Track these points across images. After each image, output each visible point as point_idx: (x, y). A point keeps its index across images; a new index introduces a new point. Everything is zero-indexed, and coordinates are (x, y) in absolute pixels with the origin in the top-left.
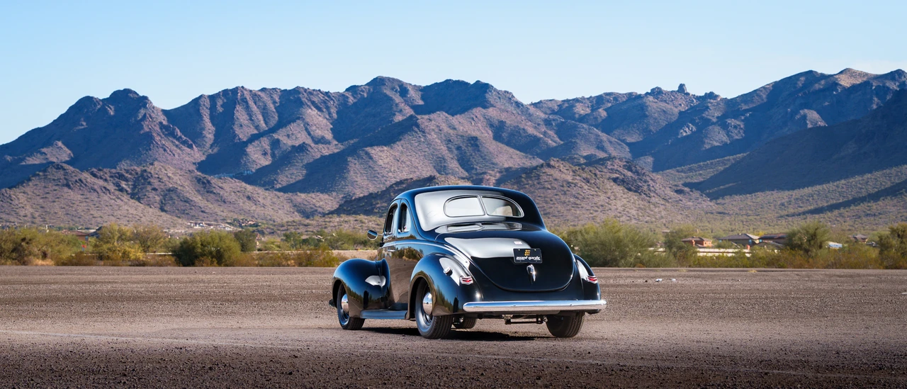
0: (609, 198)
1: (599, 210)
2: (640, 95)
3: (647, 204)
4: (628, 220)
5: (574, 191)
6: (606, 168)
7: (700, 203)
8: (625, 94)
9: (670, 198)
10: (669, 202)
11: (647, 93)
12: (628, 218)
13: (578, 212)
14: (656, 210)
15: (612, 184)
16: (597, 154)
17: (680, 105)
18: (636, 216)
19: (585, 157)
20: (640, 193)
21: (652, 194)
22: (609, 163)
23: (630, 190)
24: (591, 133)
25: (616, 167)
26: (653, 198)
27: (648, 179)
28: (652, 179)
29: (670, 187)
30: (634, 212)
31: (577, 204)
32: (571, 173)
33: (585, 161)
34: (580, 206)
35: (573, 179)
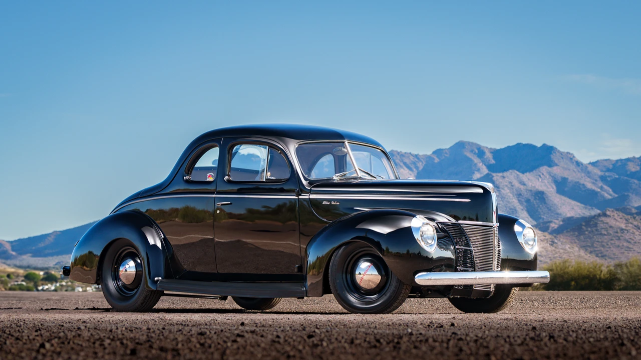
5: (627, 236)
13: (631, 255)
19: (637, 208)
31: (630, 248)
32: (624, 221)
33: (636, 211)
34: (632, 250)
35: (626, 227)
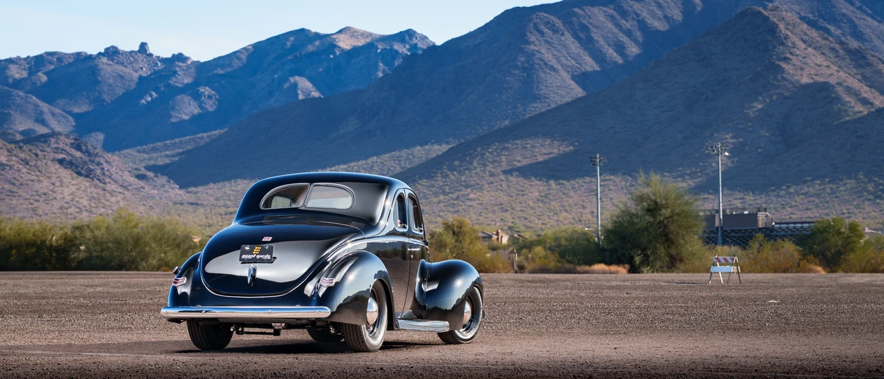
0: (54, 184)
1: (41, 200)
2: (91, 55)
3: (101, 192)
4: (77, 212)
5: (9, 174)
6: (49, 146)
7: (167, 192)
8: (73, 54)
9: (130, 185)
10: (128, 190)
11: (100, 54)
12: (78, 210)
13: (14, 202)
14: (113, 200)
15: (58, 166)
16: (37, 129)
17: (142, 68)
18: (88, 208)
19: (22, 133)
20: (92, 178)
21: (107, 180)
22: (53, 140)
23: (79, 174)
24: (29, 103)
25: (61, 146)
26: (109, 185)
27: (102, 160)
28: (106, 162)
29: (129, 171)
30: (85, 203)
31: (14, 192)
32: (6, 153)
33: (22, 137)
34: (16, 195)
35: (8, 161)
